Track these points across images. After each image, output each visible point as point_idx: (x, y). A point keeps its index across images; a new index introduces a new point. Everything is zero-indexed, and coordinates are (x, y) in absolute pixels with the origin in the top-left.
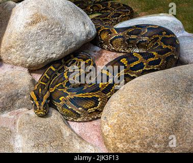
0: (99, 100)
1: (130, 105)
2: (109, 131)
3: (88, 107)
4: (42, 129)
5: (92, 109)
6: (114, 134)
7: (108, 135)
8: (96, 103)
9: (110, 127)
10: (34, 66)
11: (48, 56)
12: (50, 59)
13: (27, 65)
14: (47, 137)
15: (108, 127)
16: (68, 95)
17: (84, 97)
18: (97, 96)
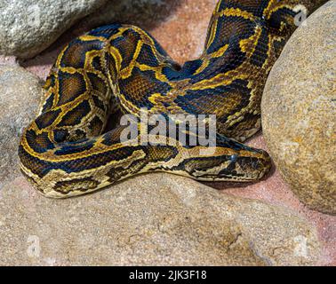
0: (249, 86)
1: (331, 77)
2: (298, 152)
3: (226, 111)
4: (121, 198)
5: (237, 114)
6: (313, 153)
7: (297, 161)
8: (243, 95)
9: (298, 141)
10: (33, 45)
11: (66, 8)
12: (71, 15)
13: (13, 45)
14: (142, 213)
15: (291, 144)
16: (170, 88)
17: (213, 87)
18: (242, 77)
